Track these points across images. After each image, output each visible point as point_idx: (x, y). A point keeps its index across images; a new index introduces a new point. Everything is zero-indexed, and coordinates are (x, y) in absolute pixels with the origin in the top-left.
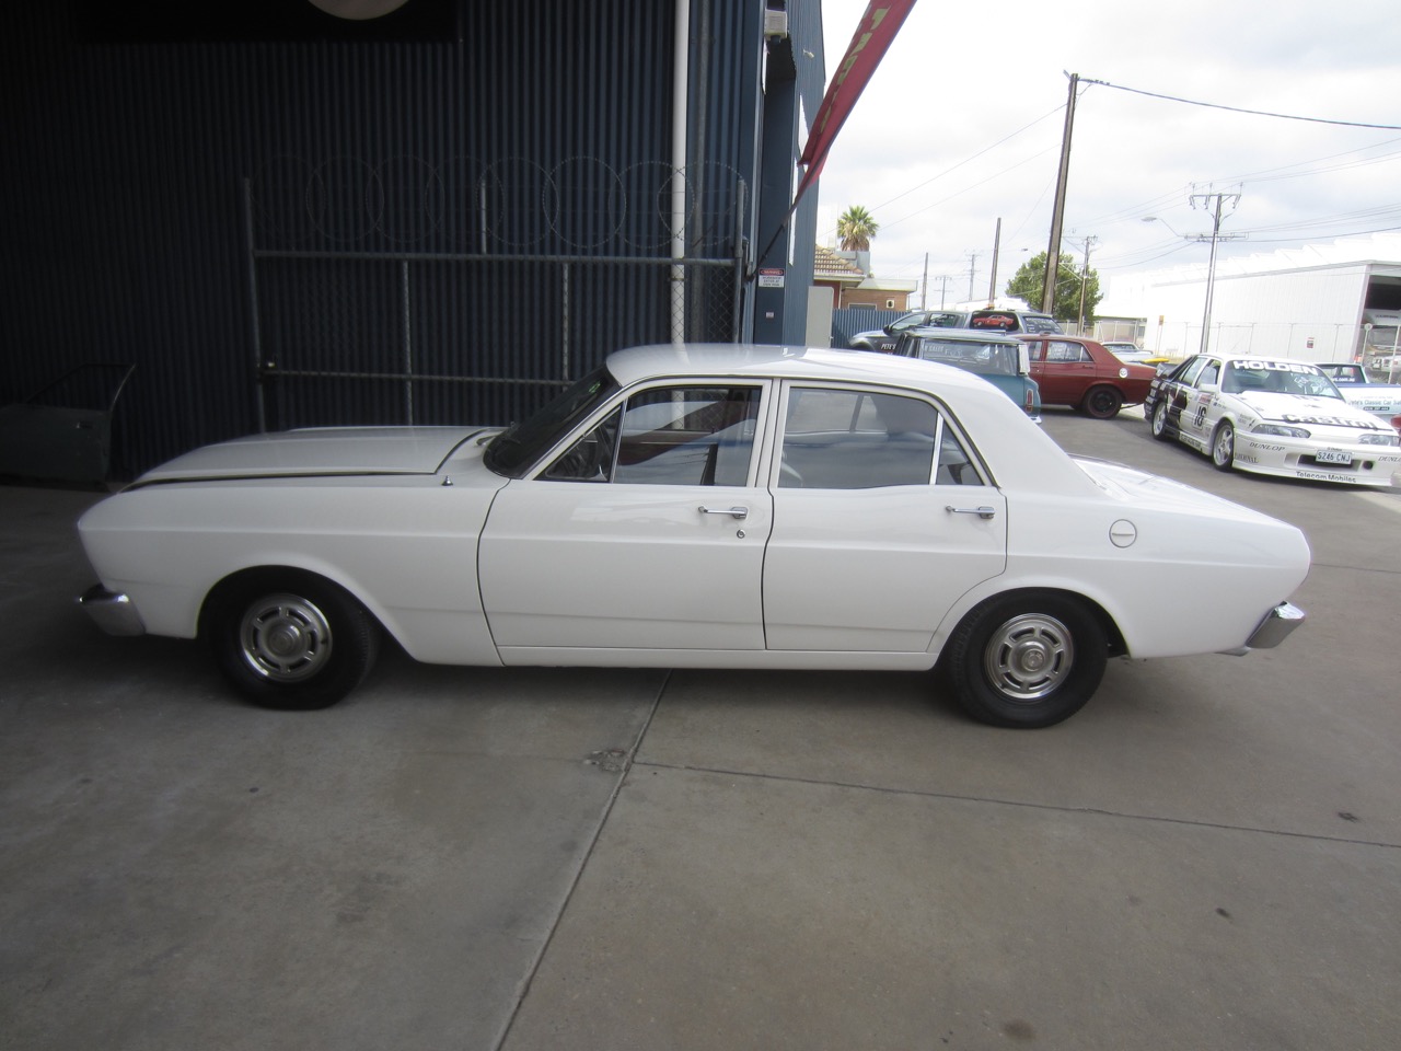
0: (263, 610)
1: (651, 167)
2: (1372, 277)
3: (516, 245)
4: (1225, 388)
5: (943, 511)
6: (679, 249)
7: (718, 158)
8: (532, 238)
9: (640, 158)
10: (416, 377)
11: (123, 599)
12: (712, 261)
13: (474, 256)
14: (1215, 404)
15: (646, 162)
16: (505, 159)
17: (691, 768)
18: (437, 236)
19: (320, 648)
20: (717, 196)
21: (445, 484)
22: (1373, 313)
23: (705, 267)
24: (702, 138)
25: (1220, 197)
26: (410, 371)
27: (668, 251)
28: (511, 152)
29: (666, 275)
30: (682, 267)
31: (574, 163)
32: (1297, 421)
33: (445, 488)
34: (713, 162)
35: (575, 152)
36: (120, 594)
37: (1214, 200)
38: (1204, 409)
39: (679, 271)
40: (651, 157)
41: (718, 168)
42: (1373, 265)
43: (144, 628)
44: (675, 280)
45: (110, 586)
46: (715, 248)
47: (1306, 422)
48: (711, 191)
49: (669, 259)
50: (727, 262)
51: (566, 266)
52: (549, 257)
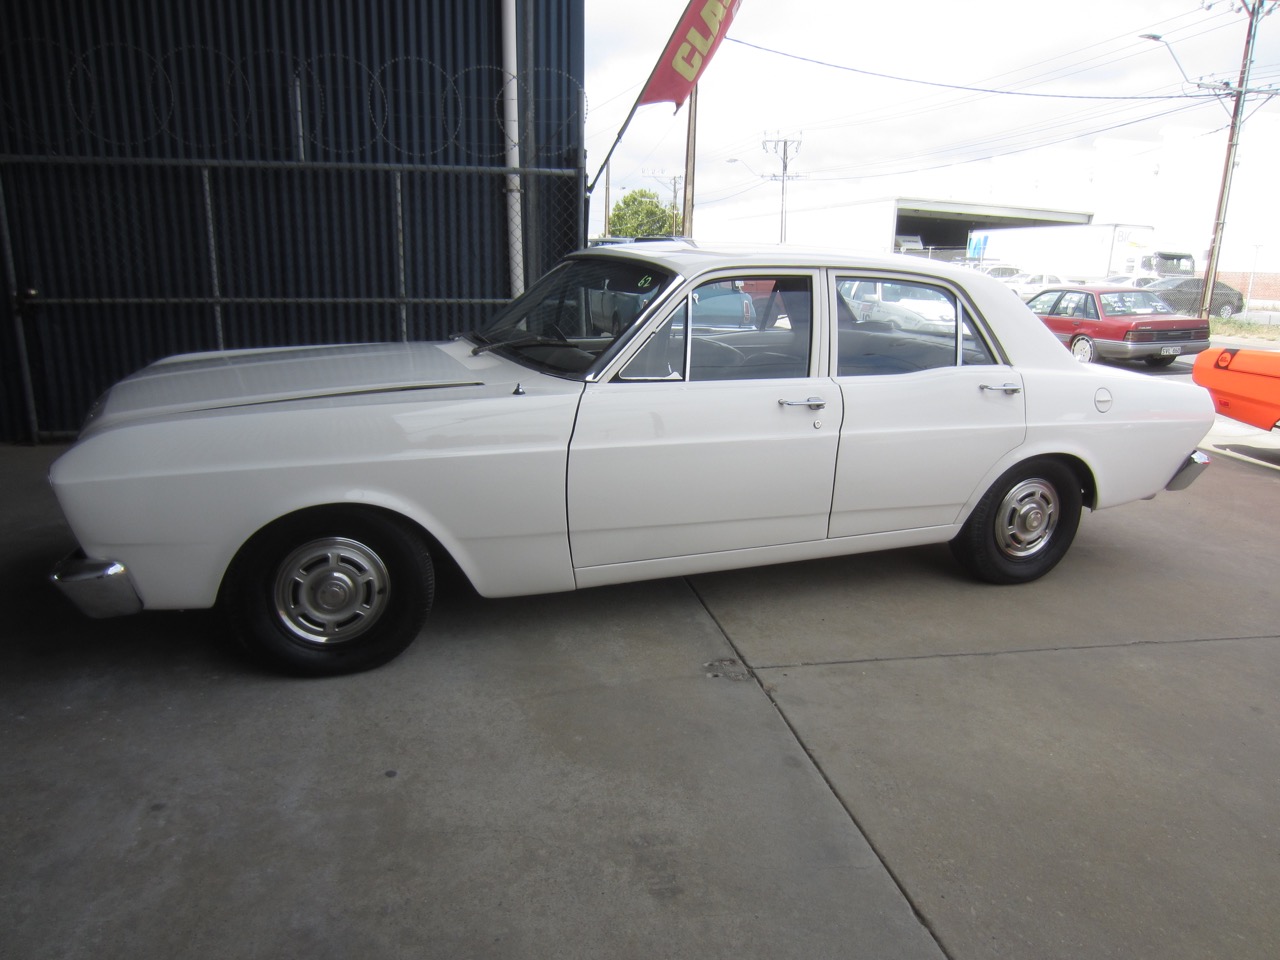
0: (306, 559)
1: (479, 72)
2: (899, 210)
3: (344, 152)
4: (885, 298)
5: (977, 388)
6: (514, 158)
7: (548, 64)
8: (362, 144)
9: (467, 64)
10: (225, 300)
11: (116, 569)
12: (556, 171)
13: (293, 164)
14: (879, 311)
15: (473, 68)
16: (315, 58)
17: (807, 664)
18: (237, 140)
19: (376, 599)
20: (548, 104)
21: (517, 392)
22: (902, 238)
23: (538, 177)
24: (531, 45)
25: (785, 143)
26: (217, 293)
27: (503, 160)
28: (320, 50)
29: (502, 181)
30: (519, 178)
31: (395, 66)
33: (520, 397)
34: (542, 69)
35: (394, 53)
36: (111, 564)
37: (782, 144)
39: (515, 181)
40: (479, 61)
41: (548, 74)
42: (898, 200)
43: (141, 602)
44: (511, 191)
45: (96, 554)
46: (559, 156)
48: (543, 99)
49: (503, 169)
50: (570, 172)
51: (399, 175)
52: (381, 166)
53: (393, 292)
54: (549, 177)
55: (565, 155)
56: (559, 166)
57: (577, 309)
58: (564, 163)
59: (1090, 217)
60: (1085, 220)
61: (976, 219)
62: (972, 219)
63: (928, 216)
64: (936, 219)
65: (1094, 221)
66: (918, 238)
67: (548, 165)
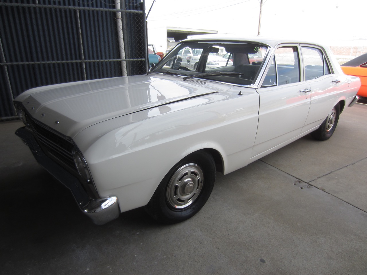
2: (168, 30)
5: (332, 82)
6: (119, 6)
10: (9, 63)
13: (32, 5)
14: (193, 59)
21: (240, 94)
22: (169, 38)
23: (126, 13)
26: (5, 61)
27: (114, 7)
29: (114, 14)
30: (120, 13)
32: (215, 61)
38: (189, 61)
39: (119, 15)
42: (167, 27)
44: (118, 19)
46: (133, 6)
47: (217, 61)
49: (114, 10)
50: (140, 12)
51: (78, 11)
52: (72, 7)
53: (80, 59)
54: (130, 13)
55: (135, 6)
56: (133, 9)
57: (145, 61)
58: (135, 9)
59: (217, 31)
60: (216, 32)
61: (188, 33)
62: (186, 33)
63: (175, 32)
64: (177, 33)
65: (218, 32)
66: (173, 38)
67: (130, 9)
